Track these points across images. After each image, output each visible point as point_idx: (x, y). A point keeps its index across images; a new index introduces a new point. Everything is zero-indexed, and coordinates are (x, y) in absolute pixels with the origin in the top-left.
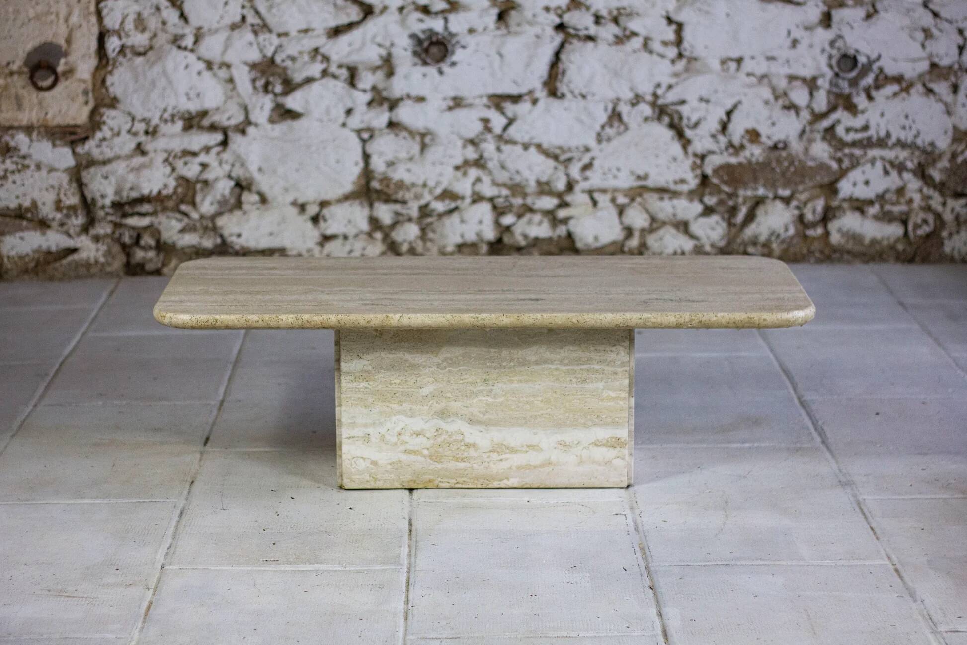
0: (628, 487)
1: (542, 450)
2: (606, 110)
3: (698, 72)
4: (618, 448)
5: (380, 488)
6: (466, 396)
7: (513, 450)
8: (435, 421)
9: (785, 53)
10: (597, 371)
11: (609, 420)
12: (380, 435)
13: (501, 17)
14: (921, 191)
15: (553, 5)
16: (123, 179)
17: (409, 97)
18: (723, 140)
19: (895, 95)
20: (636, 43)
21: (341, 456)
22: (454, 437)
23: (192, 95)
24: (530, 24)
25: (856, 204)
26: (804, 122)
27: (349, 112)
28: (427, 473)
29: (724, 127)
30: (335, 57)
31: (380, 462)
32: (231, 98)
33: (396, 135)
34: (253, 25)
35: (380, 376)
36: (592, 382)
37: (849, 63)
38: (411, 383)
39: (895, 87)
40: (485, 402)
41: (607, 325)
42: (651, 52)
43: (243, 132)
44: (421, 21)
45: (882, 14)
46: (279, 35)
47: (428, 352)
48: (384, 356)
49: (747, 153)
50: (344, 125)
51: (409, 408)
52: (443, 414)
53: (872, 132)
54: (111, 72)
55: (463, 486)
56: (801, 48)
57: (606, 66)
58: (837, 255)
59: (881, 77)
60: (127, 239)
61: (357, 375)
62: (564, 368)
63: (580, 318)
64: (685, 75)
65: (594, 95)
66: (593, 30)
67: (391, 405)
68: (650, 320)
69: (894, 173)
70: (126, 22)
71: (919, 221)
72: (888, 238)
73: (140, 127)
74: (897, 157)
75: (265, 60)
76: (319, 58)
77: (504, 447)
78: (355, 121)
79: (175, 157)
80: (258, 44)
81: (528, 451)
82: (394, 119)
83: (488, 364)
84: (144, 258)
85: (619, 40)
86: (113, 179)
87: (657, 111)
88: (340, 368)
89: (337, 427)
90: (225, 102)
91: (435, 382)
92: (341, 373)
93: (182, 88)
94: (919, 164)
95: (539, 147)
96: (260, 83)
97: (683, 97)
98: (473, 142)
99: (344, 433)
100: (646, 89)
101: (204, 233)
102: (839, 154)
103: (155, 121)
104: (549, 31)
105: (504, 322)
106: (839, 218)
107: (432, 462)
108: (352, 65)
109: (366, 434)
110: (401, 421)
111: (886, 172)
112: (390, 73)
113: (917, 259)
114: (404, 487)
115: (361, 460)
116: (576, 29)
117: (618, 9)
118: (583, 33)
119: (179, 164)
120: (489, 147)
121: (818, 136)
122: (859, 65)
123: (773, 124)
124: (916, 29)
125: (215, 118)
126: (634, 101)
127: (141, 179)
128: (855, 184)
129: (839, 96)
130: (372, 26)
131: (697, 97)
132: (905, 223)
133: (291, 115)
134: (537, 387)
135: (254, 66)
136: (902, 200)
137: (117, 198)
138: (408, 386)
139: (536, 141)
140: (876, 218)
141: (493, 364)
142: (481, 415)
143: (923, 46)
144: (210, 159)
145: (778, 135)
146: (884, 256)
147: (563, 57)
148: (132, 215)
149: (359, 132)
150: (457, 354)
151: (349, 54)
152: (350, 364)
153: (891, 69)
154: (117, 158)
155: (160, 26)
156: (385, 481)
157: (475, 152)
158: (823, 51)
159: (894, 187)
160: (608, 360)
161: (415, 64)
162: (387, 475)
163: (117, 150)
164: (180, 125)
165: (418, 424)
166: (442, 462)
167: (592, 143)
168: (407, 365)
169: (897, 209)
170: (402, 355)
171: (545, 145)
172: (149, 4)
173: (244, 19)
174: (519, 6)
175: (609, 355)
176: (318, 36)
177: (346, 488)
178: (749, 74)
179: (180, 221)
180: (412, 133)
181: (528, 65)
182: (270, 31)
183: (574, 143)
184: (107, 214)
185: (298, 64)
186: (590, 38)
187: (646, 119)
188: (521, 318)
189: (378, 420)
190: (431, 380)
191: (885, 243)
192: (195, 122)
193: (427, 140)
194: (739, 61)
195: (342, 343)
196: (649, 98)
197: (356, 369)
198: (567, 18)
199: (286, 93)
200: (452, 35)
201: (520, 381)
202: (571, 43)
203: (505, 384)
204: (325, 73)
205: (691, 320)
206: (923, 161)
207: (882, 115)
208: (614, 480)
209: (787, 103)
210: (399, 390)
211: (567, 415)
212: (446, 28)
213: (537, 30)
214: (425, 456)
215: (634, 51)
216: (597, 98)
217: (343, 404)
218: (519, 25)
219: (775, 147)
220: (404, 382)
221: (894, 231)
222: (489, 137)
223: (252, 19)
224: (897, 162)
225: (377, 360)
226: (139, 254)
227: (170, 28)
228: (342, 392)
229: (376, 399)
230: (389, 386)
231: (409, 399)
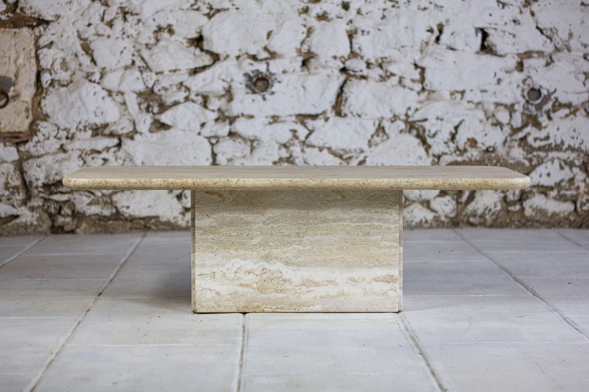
0: (398, 312)
1: (337, 284)
2: (374, 125)
3: (435, 100)
4: (392, 283)
5: (222, 312)
6: (284, 245)
7: (317, 285)
8: (261, 263)
9: (492, 87)
10: (377, 227)
11: (385, 262)
12: (222, 273)
13: (304, 63)
14: (585, 181)
15: (339, 55)
16: (51, 168)
17: (243, 115)
18: (452, 146)
19: (567, 116)
20: (394, 80)
21: (194, 289)
22: (275, 275)
23: (98, 114)
24: (324, 68)
25: (541, 190)
26: (506, 134)
27: (203, 125)
28: (255, 301)
29: (453, 137)
30: (194, 89)
31: (222, 293)
32: (124, 115)
33: (234, 141)
34: (139, 67)
35: (223, 230)
36: (373, 235)
37: (536, 94)
38: (245, 235)
39: (566, 111)
40: (297, 249)
41: (384, 187)
42: (404, 87)
43: (132, 138)
44: (252, 64)
45: (556, 63)
46: (157, 74)
47: (257, 213)
48: (225, 215)
49: (468, 154)
50: (199, 134)
51: (243, 253)
52: (267, 258)
53: (551, 141)
54: (44, 98)
55: (282, 311)
56: (503, 84)
57: (374, 96)
58: (530, 223)
59: (557, 104)
60: (52, 210)
61: (207, 229)
62: (353, 225)
63: (365, 182)
64: (426, 103)
65: (366, 115)
66: (365, 72)
67: (230, 251)
68: (414, 182)
69: (567, 168)
70: (55, 63)
71: (584, 200)
72: (564, 212)
73: (63, 134)
74: (568, 158)
75: (148, 90)
76: (183, 89)
77: (310, 282)
78: (207, 132)
79: (86, 154)
80: (143, 79)
81: (327, 285)
82: (233, 130)
83: (300, 222)
84: (63, 222)
85: (383, 79)
86: (44, 167)
87: (408, 126)
88: (194, 225)
89: (192, 268)
90: (120, 118)
91: (262, 235)
92: (195, 228)
93: (92, 108)
94: (583, 162)
95: (329, 149)
96: (144, 106)
97: (425, 117)
98: (285, 146)
99: (197, 271)
100: (401, 111)
101: (104, 206)
102: (530, 156)
103: (73, 130)
104: (337, 73)
105: (311, 184)
106: (531, 198)
107: (259, 293)
108: (205, 94)
109: (212, 272)
110: (237, 263)
111: (562, 168)
112: (230, 99)
113: (583, 226)
114: (239, 312)
115: (209, 291)
116: (354, 71)
117: (382, 58)
118: (358, 74)
119: (89, 159)
120: (296, 149)
121: (516, 144)
122: (542, 95)
123: (486, 135)
124: (579, 73)
125: (113, 128)
126: (393, 119)
127: (63, 167)
128: (541, 176)
129: (530, 116)
130: (218, 68)
131: (435, 117)
132: (575, 202)
133: (164, 126)
134: (334, 238)
135: (140, 94)
136: (573, 187)
137: (47, 181)
138: (242, 238)
139: (328, 145)
140: (555, 198)
141: (303, 222)
142: (294, 259)
143: (584, 84)
144: (108, 156)
145: (489, 143)
146: (561, 224)
147: (345, 89)
148: (56, 193)
149: (209, 138)
150: (277, 214)
151: (203, 86)
152: (202, 221)
153: (563, 99)
154: (47, 154)
155: (78, 66)
156: (225, 307)
157: (287, 152)
158: (518, 86)
159: (567, 178)
160: (385, 219)
161: (248, 93)
162: (227, 302)
163: (47, 149)
164: (89, 133)
165: (249, 265)
166: (266, 293)
167: (365, 147)
168: (242, 222)
169: (569, 193)
170: (239, 215)
171: (334, 149)
172: (70, 52)
173: (133, 62)
174: (316, 55)
175: (385, 215)
176: (183, 74)
177: (198, 312)
178: (469, 102)
179: (89, 197)
180: (244, 139)
181: (322, 94)
182: (151, 71)
183: (353, 147)
184: (40, 192)
185: (169, 92)
186: (363, 77)
187: (401, 131)
188: (323, 181)
189: (221, 262)
190: (259, 233)
191: (562, 215)
192: (100, 131)
193: (255, 144)
194: (463, 93)
195: (196, 206)
196: (403, 117)
197: (206, 225)
198: (348, 64)
199: (160, 113)
200: (272, 74)
201: (322, 234)
202: (351, 80)
203: (311, 236)
204: (187, 99)
205: (444, 183)
206: (585, 160)
207: (558, 129)
208: (389, 307)
209: (495, 121)
210: (236, 240)
211: (356, 259)
212: (268, 70)
213: (329, 71)
214: (254, 289)
215: (393, 86)
216: (368, 117)
217: (196, 250)
218: (316, 68)
219: (487, 151)
220: (240, 234)
221: (568, 207)
222: (296, 142)
223: (139, 63)
224: (569, 160)
225: (221, 219)
226: (60, 220)
227: (84, 68)
228: (196, 242)
229: (219, 247)
230: (229, 238)
231: (243, 247)
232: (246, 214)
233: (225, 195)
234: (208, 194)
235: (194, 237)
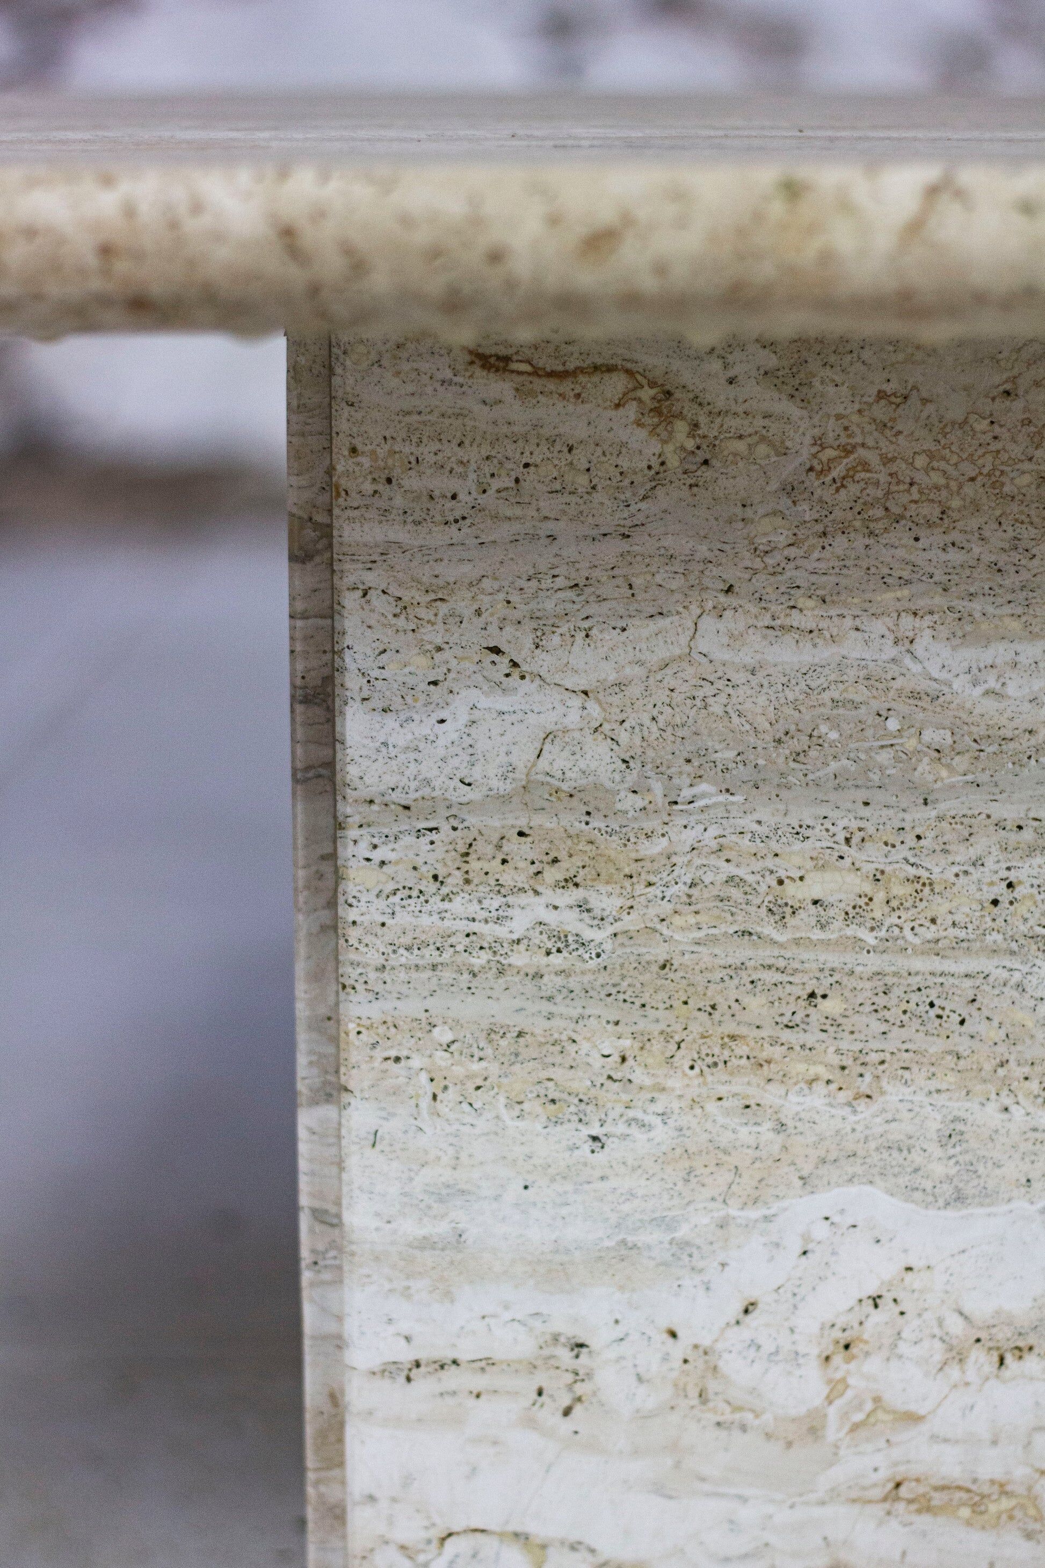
12: (678, 1350)
35: (689, 837)
48: (721, 655)
51: (934, 1124)
61: (495, 823)
67: (771, 1095)
88: (330, 764)
89: (306, 1276)
92: (345, 809)
109: (556, 1338)
115: (514, 1562)
138: (931, 933)
152: (425, 727)
165: (1008, 1259)
168: (932, 736)
170: (890, 651)
189: (666, 1223)
197: (476, 774)
210: (850, 958)
217: (356, 1079)
220: (899, 890)
225: (661, 696)
228: (351, 974)
229: (645, 1041)
230: (768, 930)
231: (936, 1046)
232: (987, 642)
233: (720, 395)
234: (500, 387)
235: (325, 916)
